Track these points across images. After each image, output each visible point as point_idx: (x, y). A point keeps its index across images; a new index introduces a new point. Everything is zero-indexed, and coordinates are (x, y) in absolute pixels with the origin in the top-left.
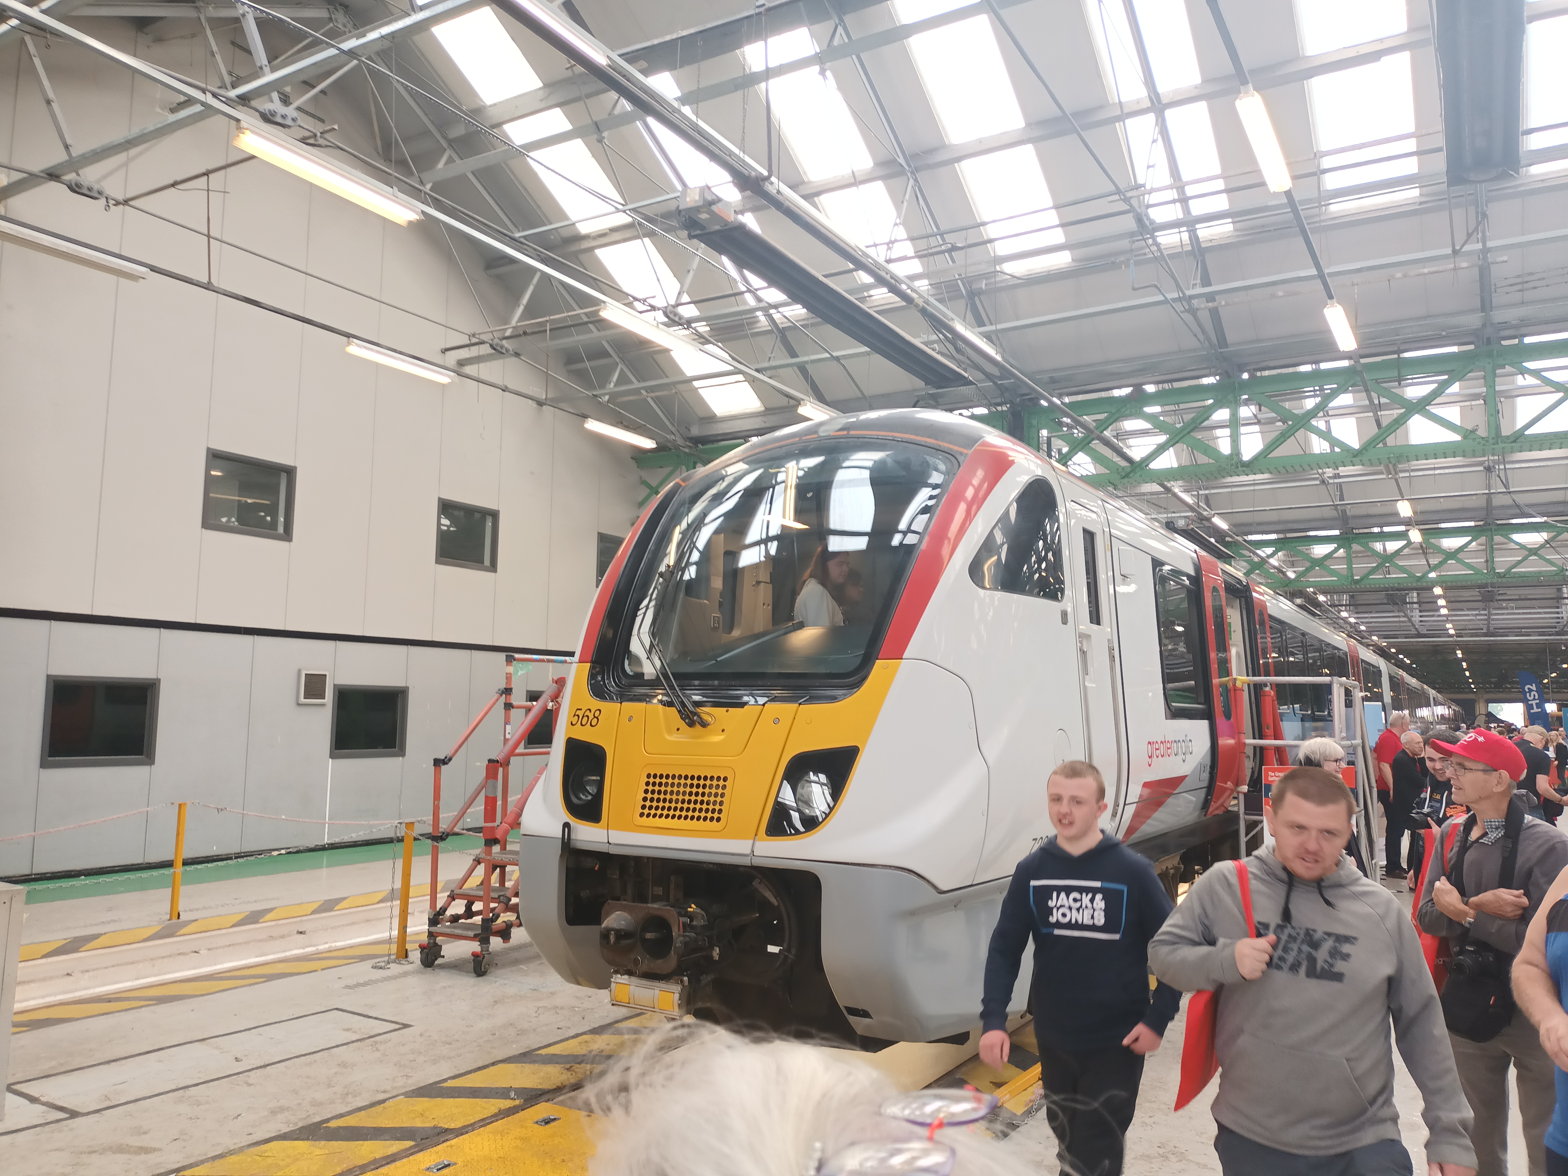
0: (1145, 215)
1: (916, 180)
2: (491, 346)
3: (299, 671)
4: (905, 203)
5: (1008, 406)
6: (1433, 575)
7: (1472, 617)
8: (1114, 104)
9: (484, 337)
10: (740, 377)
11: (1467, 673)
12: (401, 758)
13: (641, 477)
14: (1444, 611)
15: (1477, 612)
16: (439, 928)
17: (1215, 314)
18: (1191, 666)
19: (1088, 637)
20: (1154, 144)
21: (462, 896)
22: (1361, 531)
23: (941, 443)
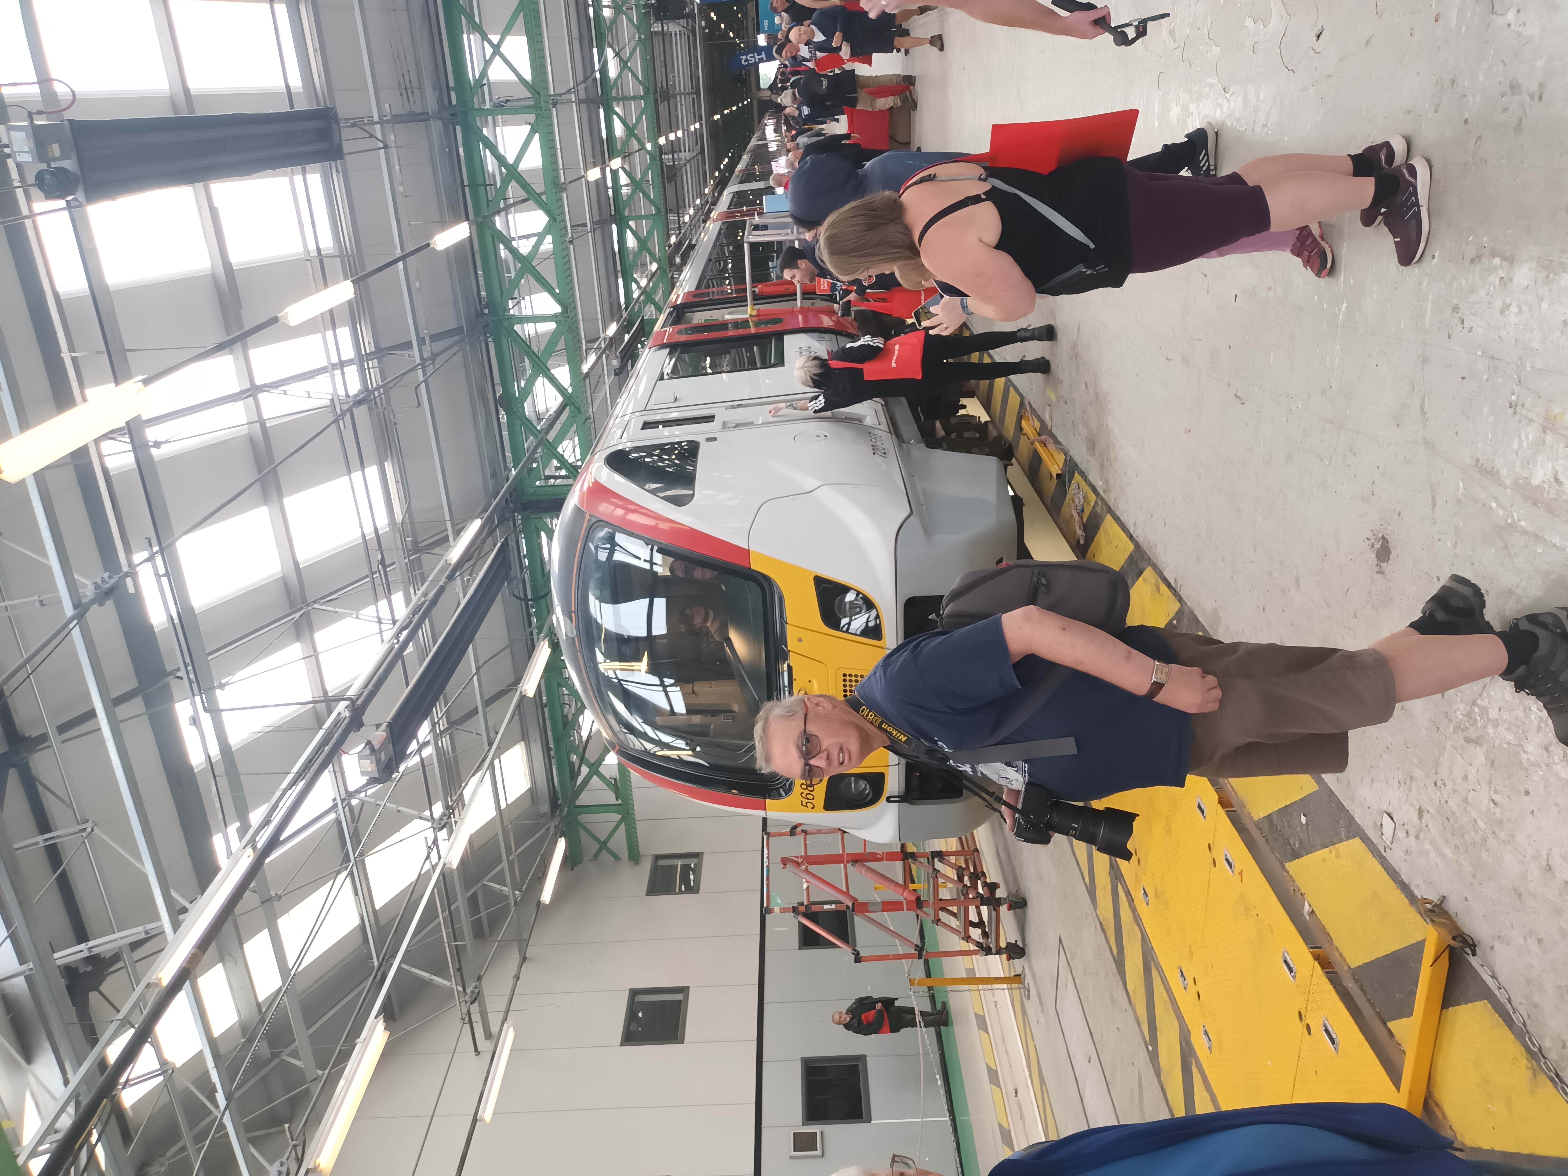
0: (355, 398)
1: (315, 602)
2: (472, 1003)
3: (791, 1158)
4: (337, 610)
5: (516, 514)
6: (649, 146)
7: (683, 107)
8: (249, 429)
9: (465, 1011)
10: (496, 762)
11: (734, 108)
12: (868, 1058)
13: (591, 860)
14: (680, 134)
15: (679, 104)
16: (993, 946)
17: (434, 338)
18: (742, 350)
19: (724, 423)
20: (287, 393)
21: (966, 931)
22: (612, 207)
23: (581, 537)
